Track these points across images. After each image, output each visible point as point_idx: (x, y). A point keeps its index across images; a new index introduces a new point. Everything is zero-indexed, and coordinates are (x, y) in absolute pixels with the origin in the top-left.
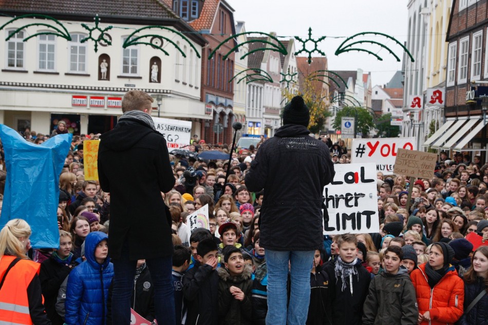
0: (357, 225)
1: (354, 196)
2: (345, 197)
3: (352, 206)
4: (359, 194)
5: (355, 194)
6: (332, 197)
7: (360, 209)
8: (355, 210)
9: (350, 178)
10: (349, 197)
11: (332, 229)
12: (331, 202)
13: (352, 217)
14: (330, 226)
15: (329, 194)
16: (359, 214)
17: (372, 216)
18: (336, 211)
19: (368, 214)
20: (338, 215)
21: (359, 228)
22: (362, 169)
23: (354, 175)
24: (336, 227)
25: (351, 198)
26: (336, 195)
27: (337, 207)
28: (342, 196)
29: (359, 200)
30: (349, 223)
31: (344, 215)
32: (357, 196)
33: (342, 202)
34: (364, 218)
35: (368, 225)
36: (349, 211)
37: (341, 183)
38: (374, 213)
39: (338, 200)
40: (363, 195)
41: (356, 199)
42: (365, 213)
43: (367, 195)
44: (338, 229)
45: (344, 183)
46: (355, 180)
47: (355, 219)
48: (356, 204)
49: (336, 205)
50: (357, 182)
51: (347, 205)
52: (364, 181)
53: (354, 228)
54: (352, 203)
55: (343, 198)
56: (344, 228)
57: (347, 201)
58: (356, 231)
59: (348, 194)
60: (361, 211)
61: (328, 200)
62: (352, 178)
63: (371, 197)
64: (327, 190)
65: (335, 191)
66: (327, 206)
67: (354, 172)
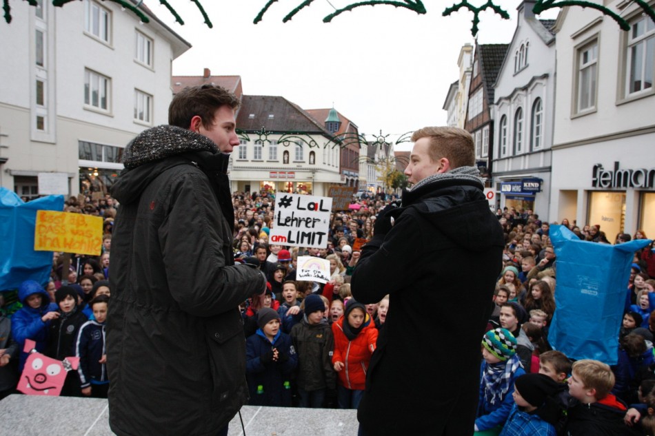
0: (311, 241)
1: (312, 220)
2: (306, 219)
3: (309, 227)
4: (316, 219)
5: (314, 219)
6: (296, 219)
7: (316, 230)
8: (311, 230)
9: (312, 206)
10: (309, 220)
11: (293, 242)
12: (295, 222)
13: (309, 235)
14: (291, 239)
15: (295, 216)
16: (314, 234)
17: (323, 236)
18: (298, 229)
19: (321, 234)
20: (299, 233)
21: (313, 243)
22: (322, 201)
23: (315, 205)
24: (296, 241)
25: (310, 222)
26: (300, 218)
28: (304, 219)
29: (315, 224)
30: (306, 239)
31: (303, 234)
33: (303, 223)
34: (317, 237)
35: (320, 242)
36: (307, 231)
37: (304, 209)
38: (324, 234)
39: (300, 221)
40: (319, 220)
41: (314, 222)
42: (319, 233)
43: (322, 221)
44: (298, 242)
45: (307, 209)
46: (315, 209)
47: (311, 237)
48: (313, 226)
49: (298, 225)
50: (316, 210)
51: (306, 226)
52: (321, 210)
53: (309, 243)
54: (310, 225)
55: (304, 221)
56: (302, 242)
57: (307, 223)
58: (310, 246)
59: (308, 218)
60: (316, 232)
61: (293, 220)
62: (313, 207)
63: (325, 222)
64: (293, 213)
65: (299, 214)
66: (292, 225)
67: (315, 202)
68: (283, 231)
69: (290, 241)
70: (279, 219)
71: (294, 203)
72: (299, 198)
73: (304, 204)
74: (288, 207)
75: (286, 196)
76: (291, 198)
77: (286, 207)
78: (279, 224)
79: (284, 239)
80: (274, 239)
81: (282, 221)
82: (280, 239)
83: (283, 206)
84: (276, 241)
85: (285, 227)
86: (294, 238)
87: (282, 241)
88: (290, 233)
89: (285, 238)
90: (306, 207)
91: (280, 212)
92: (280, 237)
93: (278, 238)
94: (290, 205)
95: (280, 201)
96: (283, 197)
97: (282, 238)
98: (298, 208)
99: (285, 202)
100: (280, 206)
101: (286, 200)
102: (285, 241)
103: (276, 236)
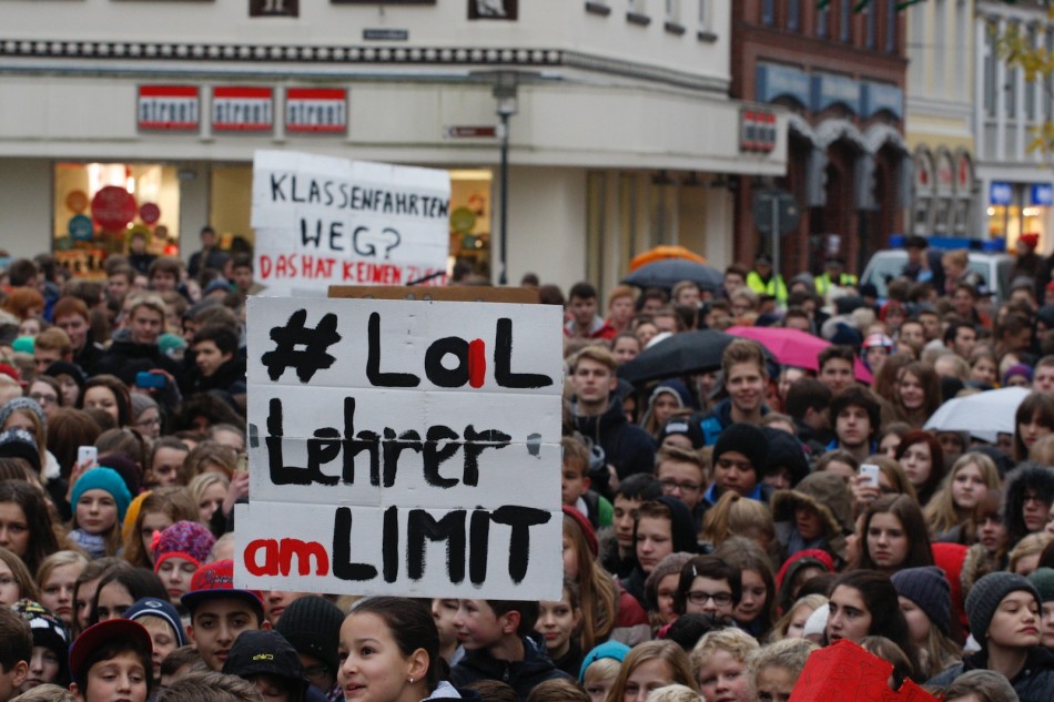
1: (462, 440)
2: (424, 440)
4: (485, 435)
5: (469, 431)
6: (369, 439)
7: (488, 495)
8: (463, 500)
9: (450, 361)
10: (441, 444)
11: (365, 572)
12: (362, 460)
13: (450, 527)
14: (355, 557)
15: (359, 426)
16: (481, 518)
17: (535, 532)
18: (387, 497)
19: (521, 519)
20: (391, 516)
21: (479, 576)
22: (504, 327)
23: (469, 352)
24: (379, 566)
25: (451, 450)
26: (389, 432)
27: (390, 482)
28: (413, 434)
29: (482, 460)
30: (436, 552)
31: (419, 519)
32: (477, 442)
34: (500, 537)
35: (518, 568)
36: (439, 504)
37: (409, 381)
38: (543, 517)
39: (393, 451)
40: (501, 439)
41: (472, 453)
42: (506, 514)
43: (519, 440)
44: (391, 575)
45: (425, 381)
46: (469, 374)
47: (463, 539)
48: (471, 477)
49: (386, 474)
50: (478, 382)
51: (433, 477)
52: (507, 379)
53: (456, 575)
54: (452, 467)
55: (417, 447)
56: (415, 572)
57: (433, 459)
58: (466, 590)
59: (437, 432)
60: (491, 508)
61: (352, 449)
62: (456, 364)
63: (534, 450)
64: (350, 404)
65: (383, 411)
66: (349, 476)
67: (470, 336)
68: (304, 513)
69: (348, 570)
70: (275, 444)
71: (349, 351)
73: (402, 355)
74: (321, 375)
75: (300, 316)
76: (330, 322)
77: (305, 376)
78: (281, 475)
79: (313, 559)
80: (261, 557)
81: (296, 458)
82: (295, 559)
83: (290, 373)
84: (270, 569)
85: (315, 487)
86: (367, 548)
87: (304, 570)
88: (343, 519)
89: (316, 548)
90: (419, 370)
91: (276, 405)
92: (291, 546)
93: (279, 556)
94: (327, 361)
95: (270, 346)
96: (282, 321)
97: (305, 549)
98: (377, 377)
99: (300, 348)
100: (275, 374)
101: (306, 336)
102: (322, 571)
103: (270, 544)
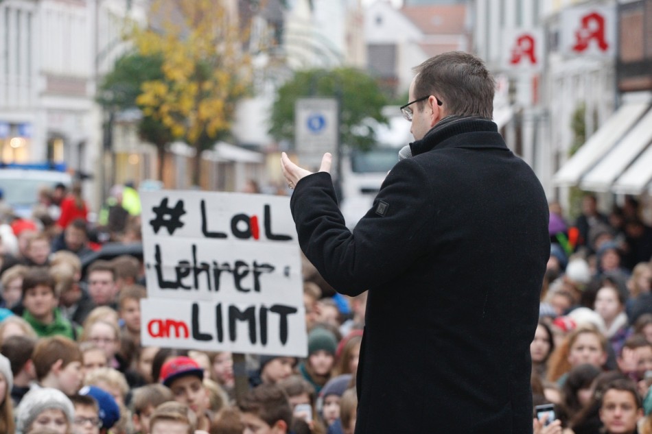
1: (251, 268)
2: (232, 267)
3: (246, 291)
4: (263, 266)
5: (255, 265)
6: (205, 267)
7: (266, 298)
8: (254, 300)
9: (242, 226)
10: (241, 270)
11: (207, 338)
12: (203, 277)
13: (249, 314)
14: (203, 329)
15: (200, 259)
16: (264, 311)
17: (291, 318)
18: (216, 297)
19: (284, 312)
20: (219, 308)
21: (264, 341)
22: (267, 209)
23: (251, 221)
24: (214, 334)
25: (246, 273)
26: (215, 263)
27: (217, 288)
28: (226, 265)
29: (262, 279)
30: (242, 327)
31: (233, 311)
32: (258, 270)
33: (227, 279)
35: (284, 337)
36: (242, 303)
37: (223, 236)
38: (293, 310)
39: (218, 273)
40: (271, 268)
41: (257, 275)
42: (276, 309)
43: (279, 270)
44: (220, 339)
45: (231, 236)
46: (251, 233)
47: (256, 322)
48: (257, 287)
49: (214, 285)
50: (257, 237)
51: (238, 287)
52: (271, 236)
53: (253, 340)
54: (248, 282)
55: (229, 271)
56: (233, 338)
57: (238, 278)
58: (258, 348)
59: (239, 264)
60: (268, 305)
61: (197, 271)
62: (245, 227)
63: (287, 274)
64: (194, 248)
65: (212, 252)
66: (196, 285)
67: (250, 214)
68: (175, 305)
69: (199, 336)
70: (158, 268)
71: (191, 219)
72: (203, 204)
73: (219, 222)
74: (178, 231)
75: (165, 201)
76: (180, 204)
77: (171, 231)
78: (164, 285)
79: (181, 330)
80: (155, 328)
81: (170, 276)
82: (172, 330)
83: (163, 230)
84: (160, 334)
85: (180, 291)
86: (207, 324)
87: (177, 335)
88: (195, 309)
89: (182, 324)
90: (226, 229)
91: (158, 248)
92: (170, 323)
93: (165, 327)
94: (181, 225)
95: (153, 216)
96: (157, 203)
97: (178, 325)
98: (208, 235)
99: (167, 217)
100: (156, 230)
101: (169, 211)
102: (187, 335)
103: (160, 322)
